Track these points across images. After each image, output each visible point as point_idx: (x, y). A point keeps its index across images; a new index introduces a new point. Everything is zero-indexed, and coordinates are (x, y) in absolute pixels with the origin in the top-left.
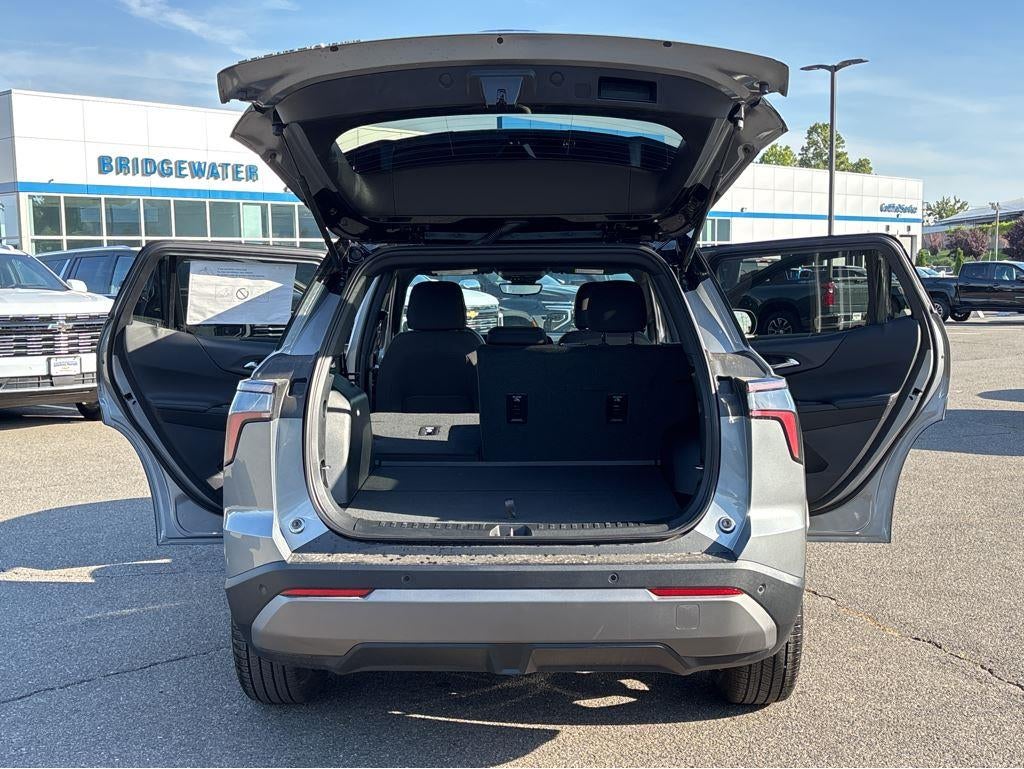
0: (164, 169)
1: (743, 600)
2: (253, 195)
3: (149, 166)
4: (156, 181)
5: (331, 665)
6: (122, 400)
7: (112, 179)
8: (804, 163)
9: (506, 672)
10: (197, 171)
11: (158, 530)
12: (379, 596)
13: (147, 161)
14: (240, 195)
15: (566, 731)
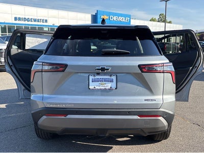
0: (28, 20)
1: (161, 118)
2: (46, 26)
3: (25, 19)
4: (26, 22)
5: (57, 133)
6: (10, 66)
7: (17, 22)
8: (158, 21)
9: (101, 135)
10: (35, 20)
11: (19, 97)
12: (69, 116)
13: (25, 18)
14: (44, 26)
15: (114, 147)
